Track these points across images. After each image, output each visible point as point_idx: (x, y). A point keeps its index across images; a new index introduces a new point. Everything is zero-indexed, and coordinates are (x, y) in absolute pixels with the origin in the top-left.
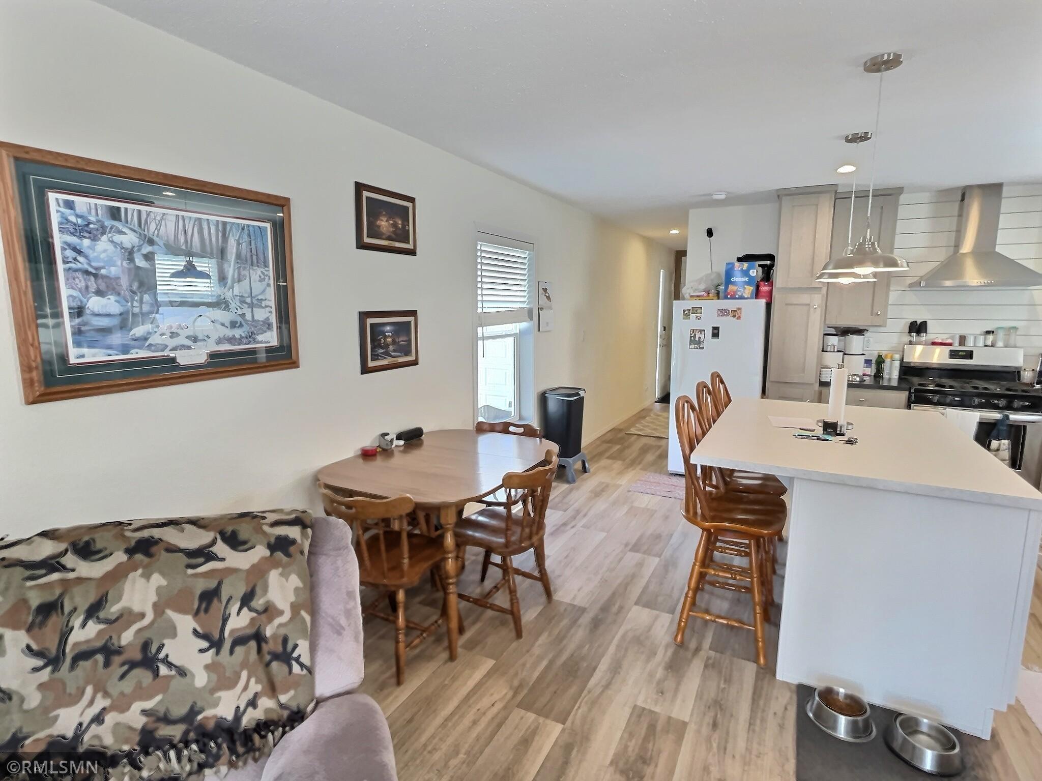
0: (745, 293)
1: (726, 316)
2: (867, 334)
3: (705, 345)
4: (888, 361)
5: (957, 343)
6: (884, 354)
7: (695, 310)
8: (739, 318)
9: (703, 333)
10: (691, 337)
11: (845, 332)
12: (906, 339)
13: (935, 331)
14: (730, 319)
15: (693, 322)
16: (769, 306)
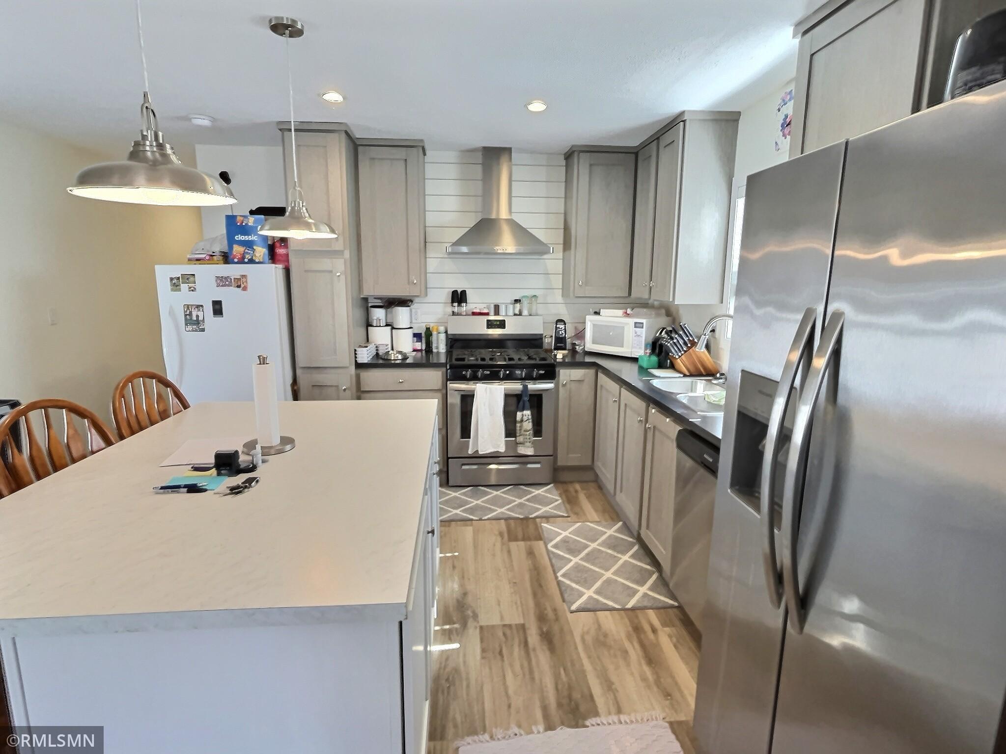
0: (257, 256)
1: (228, 286)
2: (412, 305)
3: (206, 325)
4: (434, 333)
5: (492, 313)
6: (431, 326)
7: (188, 278)
8: (245, 289)
9: (201, 310)
10: (186, 315)
11: (390, 303)
12: (449, 309)
13: (475, 302)
14: (233, 290)
15: (184, 296)
16: (287, 271)
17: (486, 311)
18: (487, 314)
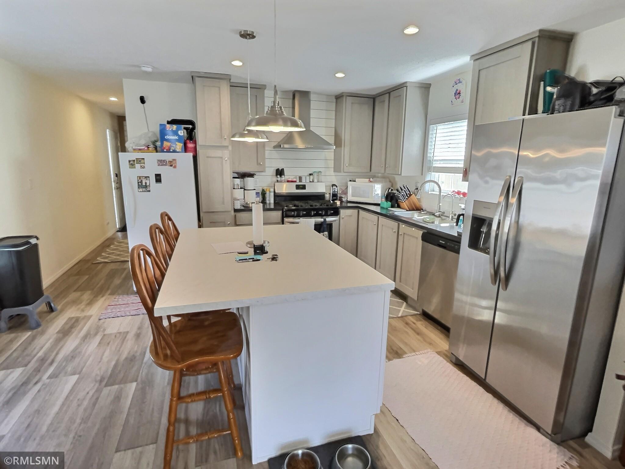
0: (177, 148)
1: (165, 165)
2: (255, 177)
3: (151, 188)
4: (268, 192)
5: (298, 181)
6: (265, 188)
7: (140, 161)
8: (175, 167)
9: (148, 179)
10: (138, 183)
11: (243, 176)
12: (275, 179)
13: (288, 175)
14: (168, 167)
15: (138, 171)
16: (195, 158)
17: (295, 180)
18: (295, 182)
